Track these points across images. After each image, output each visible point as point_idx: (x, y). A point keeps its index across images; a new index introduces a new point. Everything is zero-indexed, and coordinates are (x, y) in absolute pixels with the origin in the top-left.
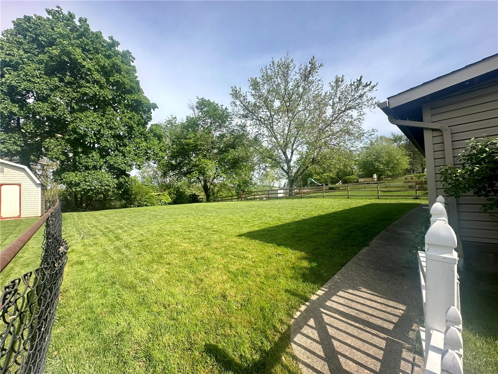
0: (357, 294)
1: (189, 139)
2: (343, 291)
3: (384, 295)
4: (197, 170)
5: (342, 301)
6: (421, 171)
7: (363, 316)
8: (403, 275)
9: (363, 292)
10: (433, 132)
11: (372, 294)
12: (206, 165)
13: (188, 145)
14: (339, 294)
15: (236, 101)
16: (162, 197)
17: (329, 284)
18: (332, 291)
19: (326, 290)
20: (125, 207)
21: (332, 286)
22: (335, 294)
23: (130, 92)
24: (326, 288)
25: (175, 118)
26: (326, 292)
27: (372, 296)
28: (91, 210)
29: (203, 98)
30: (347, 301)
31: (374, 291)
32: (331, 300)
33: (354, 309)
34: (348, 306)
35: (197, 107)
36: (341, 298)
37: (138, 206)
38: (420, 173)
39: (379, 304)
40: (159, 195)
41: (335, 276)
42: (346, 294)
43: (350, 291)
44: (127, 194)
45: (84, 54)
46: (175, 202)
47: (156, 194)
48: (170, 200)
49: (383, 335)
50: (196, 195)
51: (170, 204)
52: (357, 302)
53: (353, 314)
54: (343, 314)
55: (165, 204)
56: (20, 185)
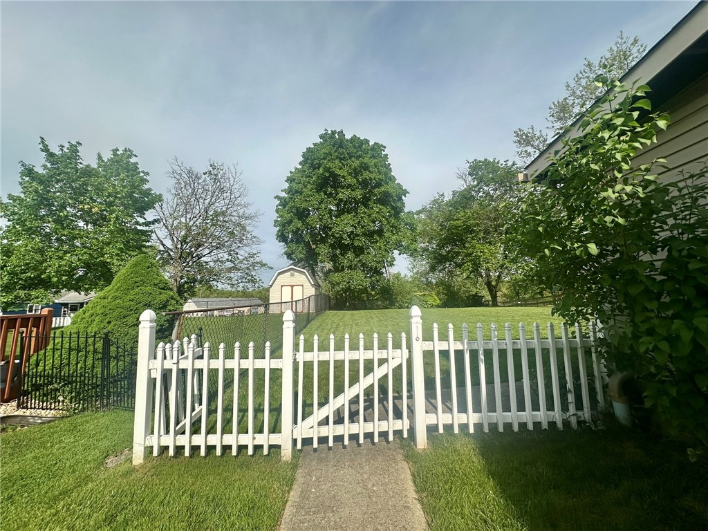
1: (458, 220)
4: (471, 261)
12: (481, 252)
13: (457, 227)
15: (527, 148)
16: (428, 298)
20: (386, 308)
23: (378, 185)
25: (442, 195)
28: (353, 310)
29: (475, 160)
35: (470, 174)
37: (399, 308)
40: (424, 295)
44: (389, 294)
45: (341, 163)
46: (445, 305)
47: (420, 294)
48: (438, 301)
50: (478, 296)
51: (438, 306)
55: (432, 306)
56: (302, 286)
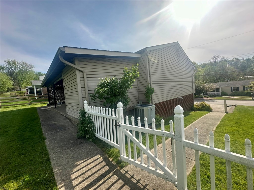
0: (80, 168)
2: (72, 174)
3: (88, 157)
5: (79, 180)
6: (19, 90)
7: (97, 175)
8: (81, 143)
9: (80, 164)
10: (80, 72)
11: (85, 161)
14: (73, 178)
17: (58, 179)
18: (67, 181)
19: (63, 184)
21: (63, 178)
22: (71, 181)
24: (61, 184)
26: (65, 185)
27: (86, 162)
30: (81, 176)
31: (83, 159)
32: (75, 186)
33: (89, 177)
34: (86, 179)
36: (77, 179)
38: (18, 91)
39: (93, 163)
41: (54, 170)
42: (75, 174)
43: (75, 170)
49: (111, 174)
52: (86, 172)
53: (93, 180)
54: (90, 185)
